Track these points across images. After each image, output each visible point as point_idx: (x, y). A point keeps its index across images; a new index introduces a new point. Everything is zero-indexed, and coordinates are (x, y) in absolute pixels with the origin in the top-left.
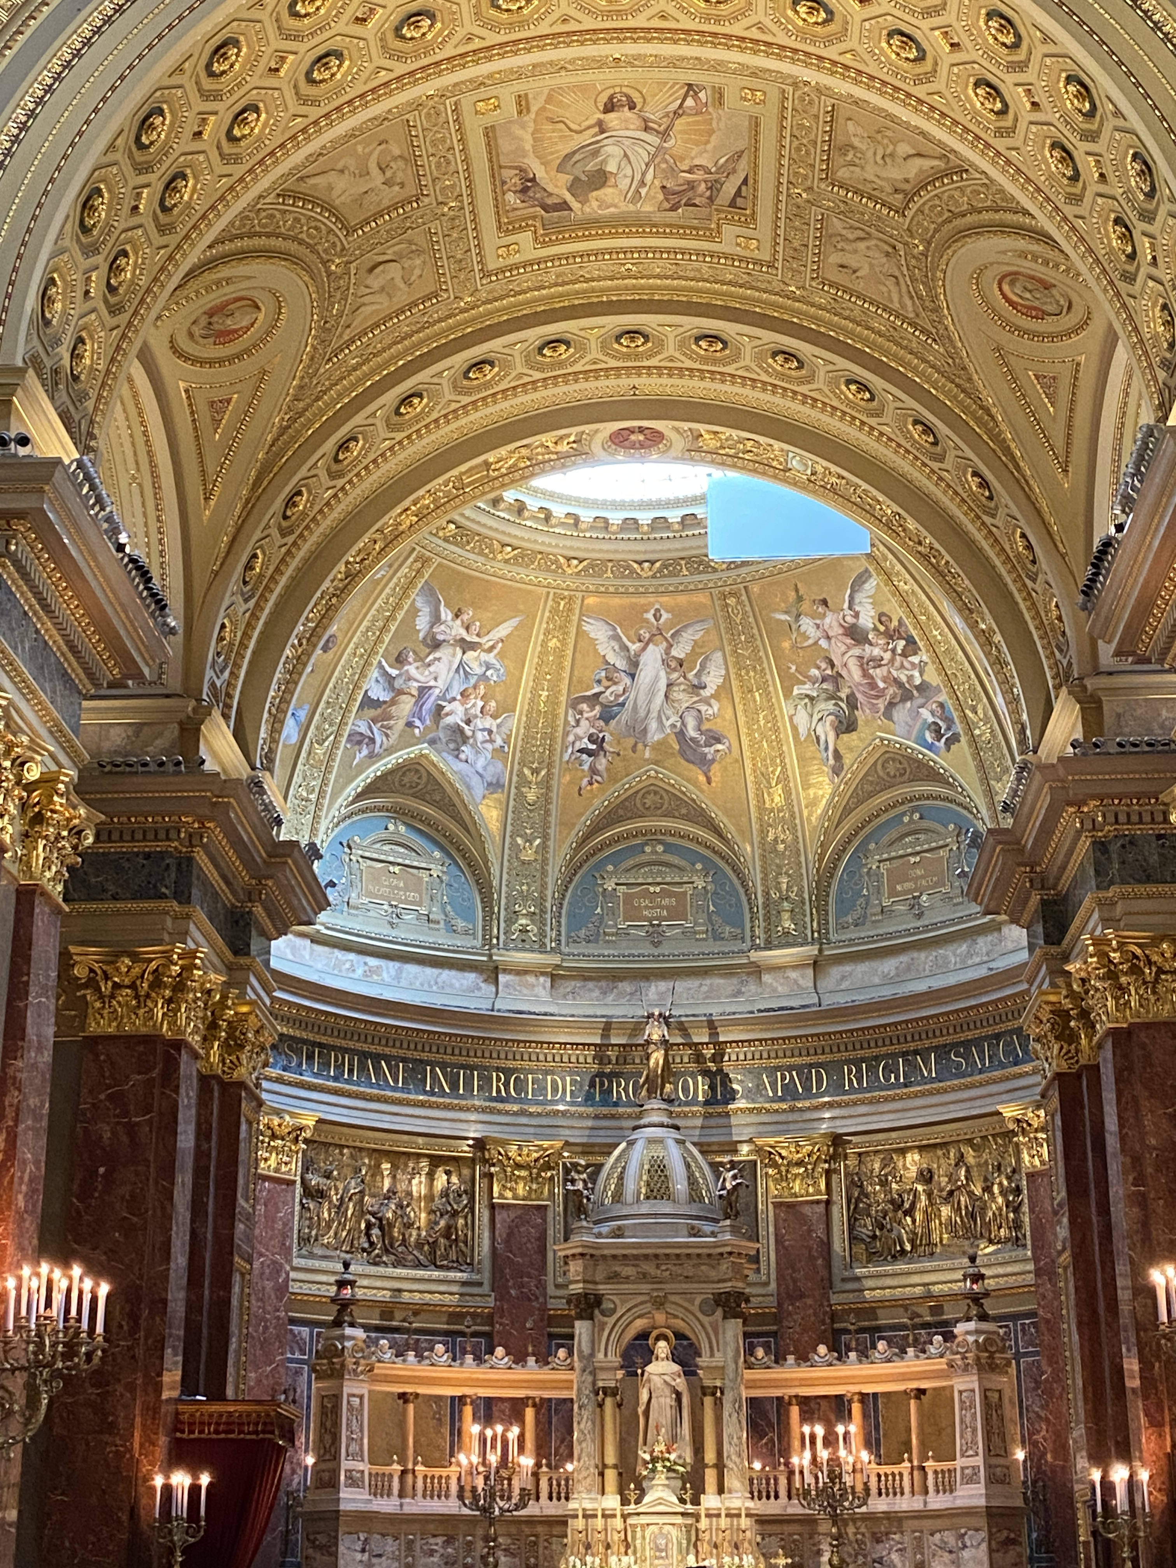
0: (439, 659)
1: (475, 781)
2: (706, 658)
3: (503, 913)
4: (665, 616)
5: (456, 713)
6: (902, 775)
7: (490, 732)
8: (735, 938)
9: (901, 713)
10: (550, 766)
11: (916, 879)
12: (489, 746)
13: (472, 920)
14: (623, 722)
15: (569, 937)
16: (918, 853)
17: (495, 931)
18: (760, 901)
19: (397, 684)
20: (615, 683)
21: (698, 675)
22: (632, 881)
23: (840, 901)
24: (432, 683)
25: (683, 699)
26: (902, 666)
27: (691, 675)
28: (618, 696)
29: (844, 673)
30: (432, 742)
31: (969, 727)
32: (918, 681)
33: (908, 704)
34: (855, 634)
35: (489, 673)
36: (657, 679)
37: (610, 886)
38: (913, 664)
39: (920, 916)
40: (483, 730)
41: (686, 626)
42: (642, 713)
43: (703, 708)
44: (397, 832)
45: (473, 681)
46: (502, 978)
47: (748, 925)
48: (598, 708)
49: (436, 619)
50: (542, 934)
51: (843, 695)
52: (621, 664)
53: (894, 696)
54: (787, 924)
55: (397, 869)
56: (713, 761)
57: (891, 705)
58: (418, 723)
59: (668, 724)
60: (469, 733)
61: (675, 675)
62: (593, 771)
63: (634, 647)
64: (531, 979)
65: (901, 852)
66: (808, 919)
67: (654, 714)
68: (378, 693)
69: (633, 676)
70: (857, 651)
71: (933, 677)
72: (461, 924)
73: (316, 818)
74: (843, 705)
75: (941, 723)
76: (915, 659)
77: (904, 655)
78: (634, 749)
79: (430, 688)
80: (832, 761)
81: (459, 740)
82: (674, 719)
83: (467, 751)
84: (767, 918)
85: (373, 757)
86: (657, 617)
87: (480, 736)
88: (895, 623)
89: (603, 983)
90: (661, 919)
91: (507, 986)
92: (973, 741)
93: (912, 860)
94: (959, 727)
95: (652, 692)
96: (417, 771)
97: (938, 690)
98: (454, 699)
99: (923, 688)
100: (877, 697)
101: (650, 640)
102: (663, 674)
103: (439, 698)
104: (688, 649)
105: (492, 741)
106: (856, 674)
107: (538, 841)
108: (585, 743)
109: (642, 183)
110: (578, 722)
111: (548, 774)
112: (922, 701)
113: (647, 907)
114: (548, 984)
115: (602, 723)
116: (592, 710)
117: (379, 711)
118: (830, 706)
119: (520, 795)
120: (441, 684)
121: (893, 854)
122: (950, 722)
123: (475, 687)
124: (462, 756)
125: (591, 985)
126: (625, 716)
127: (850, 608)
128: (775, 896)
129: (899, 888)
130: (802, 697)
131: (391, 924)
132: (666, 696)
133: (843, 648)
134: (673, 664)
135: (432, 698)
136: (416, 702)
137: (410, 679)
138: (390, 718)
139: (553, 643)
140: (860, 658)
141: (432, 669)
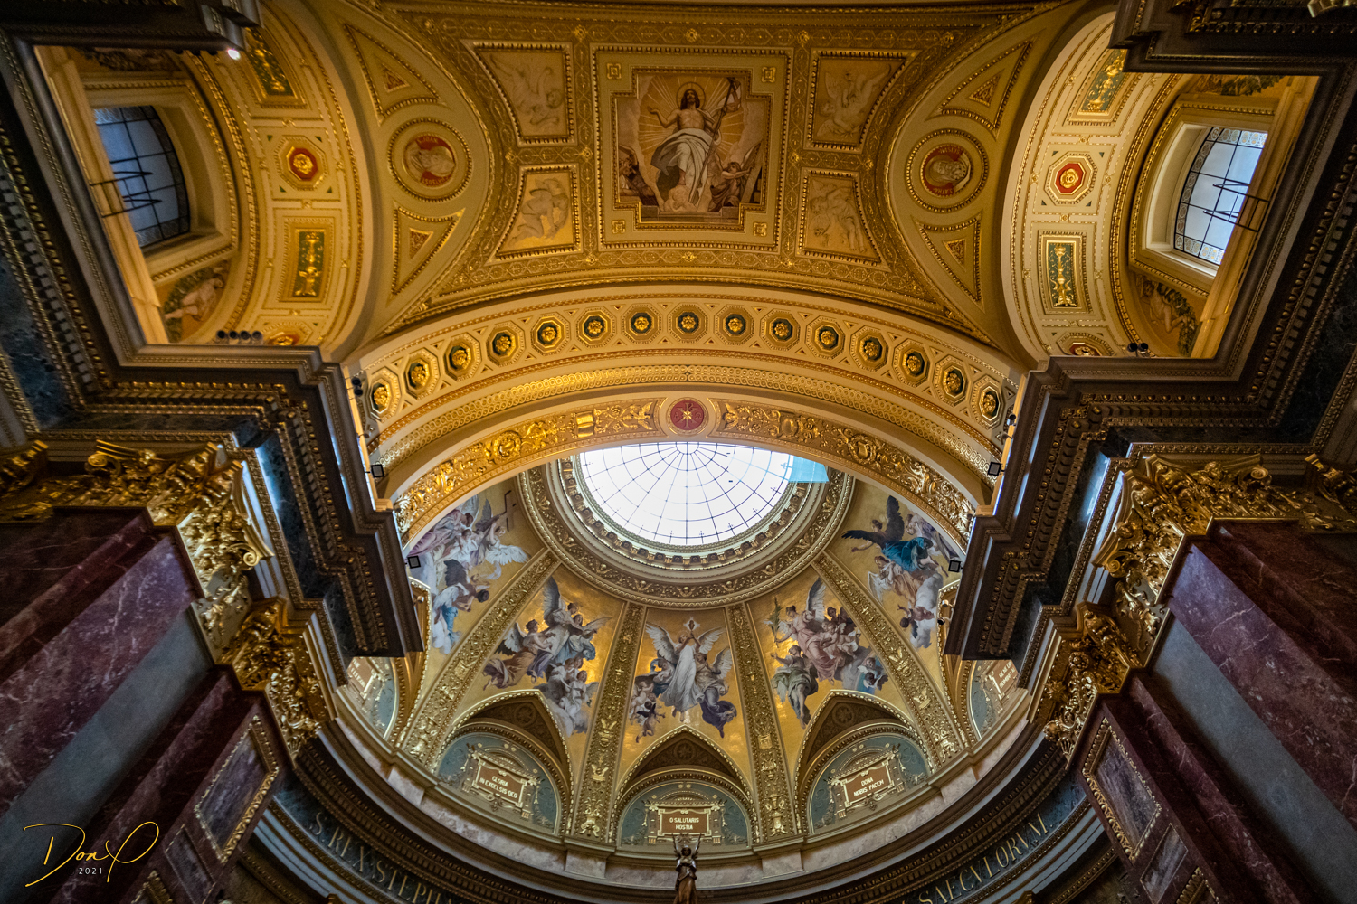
0: (554, 635)
1: (568, 722)
2: (721, 654)
3: (576, 813)
4: (696, 625)
5: (561, 674)
6: (849, 720)
7: (582, 691)
8: (741, 842)
9: (847, 673)
10: (619, 719)
11: (867, 786)
12: (579, 700)
13: (552, 818)
14: (668, 695)
15: (622, 840)
16: (866, 768)
17: (569, 825)
18: (759, 811)
19: (525, 643)
20: (664, 670)
21: (716, 665)
22: (669, 805)
23: (815, 810)
24: (548, 650)
25: (706, 681)
26: (845, 641)
27: (711, 666)
28: (665, 678)
29: (808, 655)
30: (543, 688)
31: (893, 666)
32: (855, 648)
33: (851, 666)
34: (813, 627)
35: (585, 652)
36: (689, 669)
37: (653, 808)
38: (852, 638)
39: (875, 806)
40: (577, 689)
41: (709, 633)
42: (680, 690)
43: (719, 687)
44: (509, 750)
45: (574, 655)
46: (570, 859)
47: (749, 833)
48: (652, 685)
49: (555, 607)
50: (603, 832)
51: (807, 669)
52: (668, 656)
53: (840, 664)
54: (778, 826)
55: (504, 774)
56: (725, 722)
57: (839, 669)
58: (535, 674)
59: (696, 697)
60: (568, 690)
61: (702, 665)
62: (647, 727)
63: (677, 645)
64: (591, 862)
65: (855, 771)
66: (793, 821)
67: (687, 691)
68: (511, 644)
69: (675, 665)
70: (814, 638)
71: (865, 642)
72: (544, 820)
73: (451, 713)
74: (808, 676)
75: (873, 672)
76: (852, 634)
77: (846, 633)
78: (674, 714)
79: (547, 653)
80: (802, 714)
81: (561, 693)
82: (700, 695)
83: (565, 701)
84: (764, 824)
85: (500, 686)
86: (691, 625)
87: (575, 693)
88: (838, 613)
89: (645, 871)
90: (689, 831)
91: (572, 865)
92: (898, 675)
93: (863, 774)
94: (887, 670)
95: (687, 677)
96: (530, 709)
97: (870, 649)
98: (561, 664)
99: (860, 652)
100: (830, 666)
101: (687, 642)
102: (694, 665)
103: (551, 661)
104: (710, 648)
105: (582, 698)
106: (814, 652)
107: (606, 769)
108: (642, 707)
109: (700, 184)
110: (639, 693)
111: (617, 726)
112: (859, 661)
113: (679, 824)
114: (604, 867)
115: (654, 695)
116: (648, 686)
117: (511, 657)
118: (799, 678)
119: (596, 736)
120: (554, 651)
121: (849, 773)
122: (879, 669)
123: (575, 660)
124: (562, 704)
125: (636, 872)
126: (669, 692)
127: (810, 609)
128: (768, 807)
129: (856, 794)
130: (781, 675)
131: (492, 807)
132: (696, 680)
133: (806, 637)
134: (700, 658)
135: (546, 660)
136: (535, 660)
137: (533, 642)
138: (517, 665)
139: (627, 638)
140: (817, 642)
141: (549, 640)
